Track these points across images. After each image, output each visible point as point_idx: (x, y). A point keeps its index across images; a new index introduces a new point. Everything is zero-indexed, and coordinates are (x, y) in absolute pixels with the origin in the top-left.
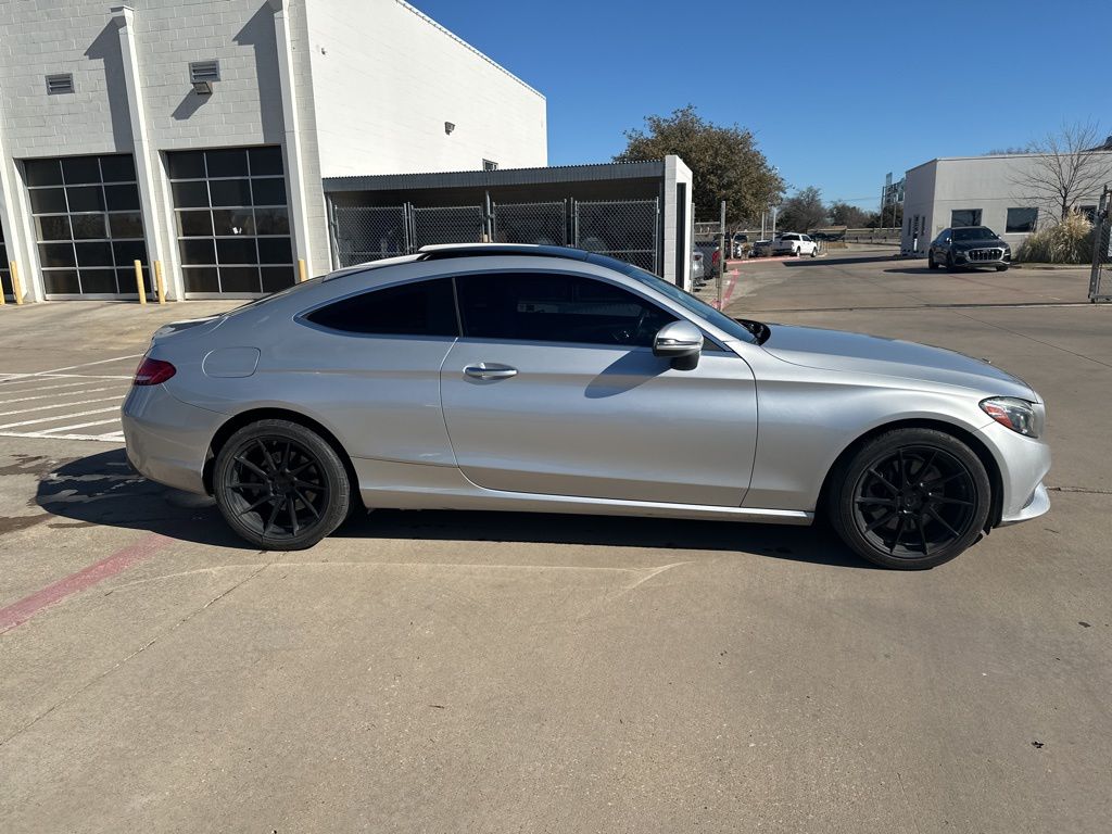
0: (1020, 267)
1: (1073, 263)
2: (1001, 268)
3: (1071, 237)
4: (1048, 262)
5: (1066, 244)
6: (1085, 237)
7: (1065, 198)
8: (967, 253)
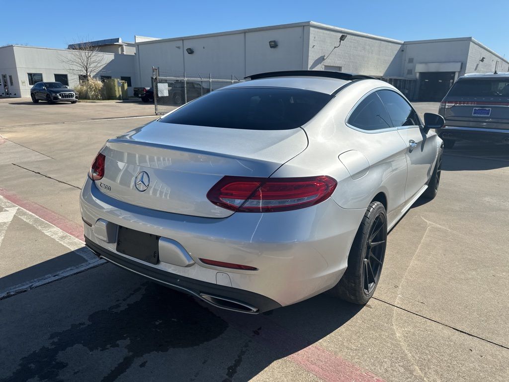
0: (80, 102)
1: (99, 100)
2: (73, 102)
3: (96, 88)
4: (89, 99)
5: (95, 92)
6: (102, 88)
7: (87, 71)
8: (58, 95)
